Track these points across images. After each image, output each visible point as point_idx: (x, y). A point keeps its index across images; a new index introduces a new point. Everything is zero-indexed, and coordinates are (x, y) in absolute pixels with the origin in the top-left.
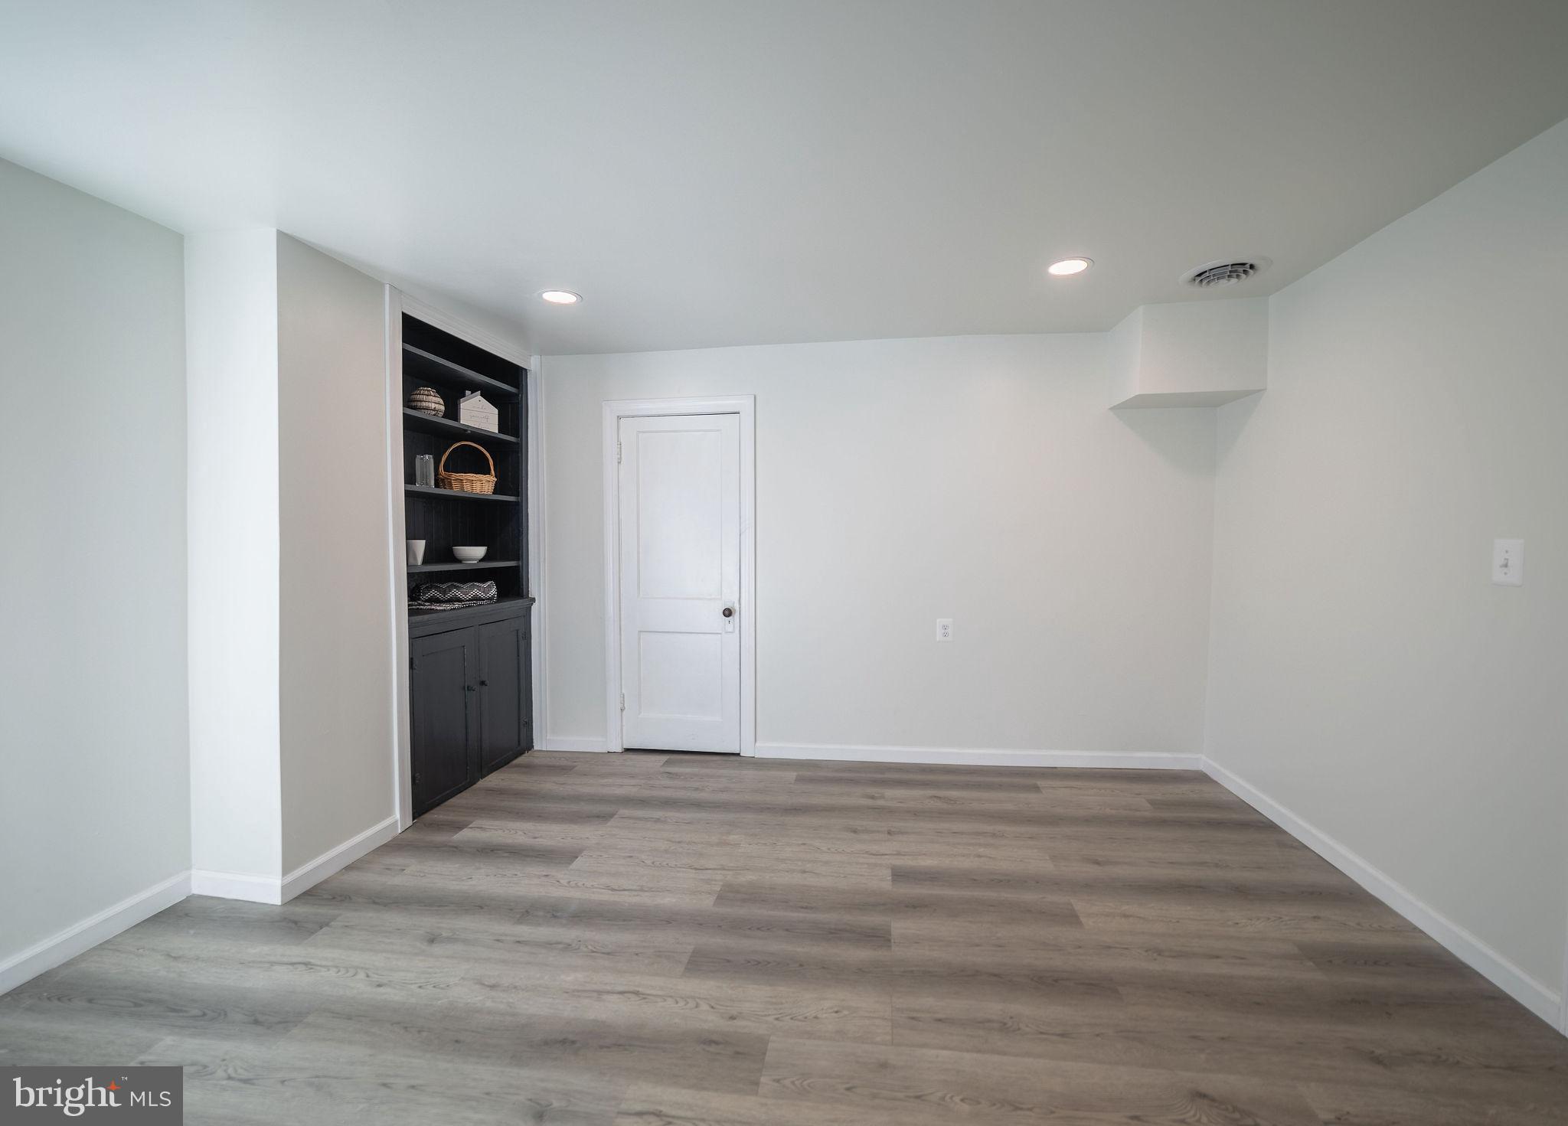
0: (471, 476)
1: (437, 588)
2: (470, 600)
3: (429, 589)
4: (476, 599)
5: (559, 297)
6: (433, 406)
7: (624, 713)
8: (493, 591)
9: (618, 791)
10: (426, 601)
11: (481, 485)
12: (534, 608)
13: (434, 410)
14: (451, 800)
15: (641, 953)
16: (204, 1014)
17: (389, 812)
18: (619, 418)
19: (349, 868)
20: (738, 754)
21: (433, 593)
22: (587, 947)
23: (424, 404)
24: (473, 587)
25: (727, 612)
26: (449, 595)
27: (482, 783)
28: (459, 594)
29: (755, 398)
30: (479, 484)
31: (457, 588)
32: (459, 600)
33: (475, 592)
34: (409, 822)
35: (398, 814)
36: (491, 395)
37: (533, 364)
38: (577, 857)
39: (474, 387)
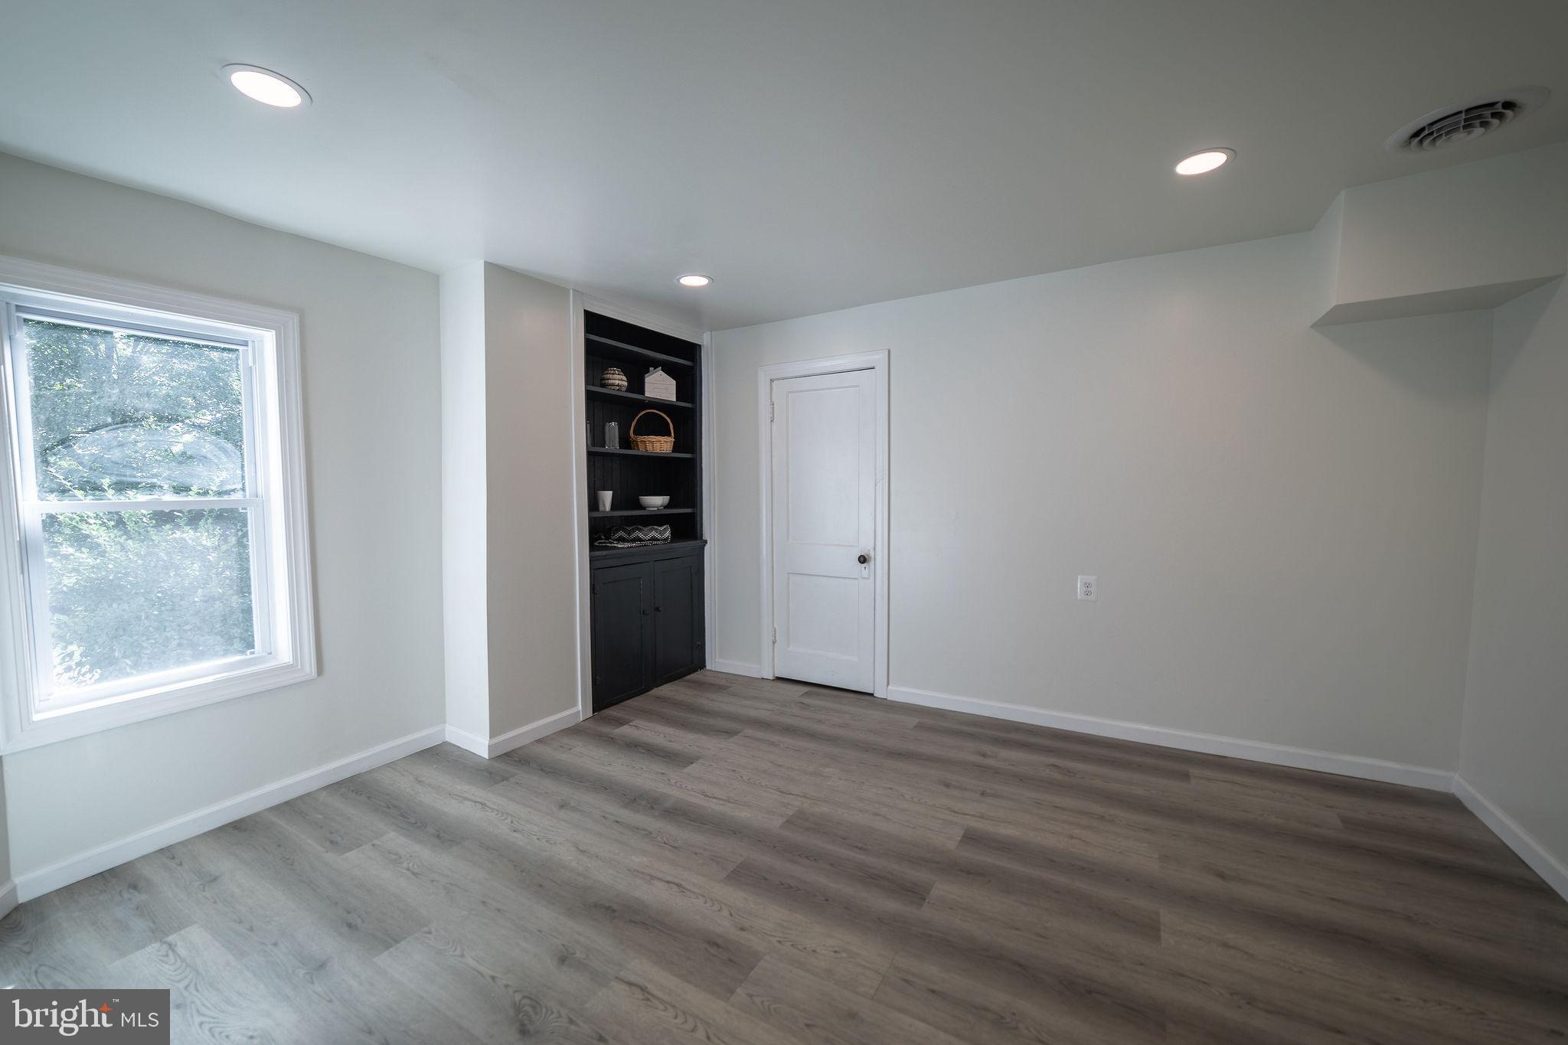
0: (653, 438)
1: (624, 530)
2: (649, 540)
3: (617, 531)
4: (653, 539)
5: (694, 281)
6: (617, 382)
7: (776, 645)
8: (668, 534)
9: (753, 713)
10: (616, 540)
11: (662, 445)
12: (707, 548)
13: (618, 385)
14: (628, 701)
15: (700, 854)
16: (416, 823)
17: (575, 704)
18: (772, 381)
19: (539, 741)
20: (872, 695)
21: (621, 533)
22: (662, 839)
23: (610, 382)
24: (651, 530)
25: (862, 559)
26: (633, 535)
27: (656, 691)
28: (641, 535)
29: (889, 351)
30: (658, 444)
31: (640, 530)
32: (640, 540)
33: (653, 534)
34: (590, 714)
35: (580, 706)
36: (670, 370)
37: (705, 340)
38: (692, 763)
39: (656, 364)
